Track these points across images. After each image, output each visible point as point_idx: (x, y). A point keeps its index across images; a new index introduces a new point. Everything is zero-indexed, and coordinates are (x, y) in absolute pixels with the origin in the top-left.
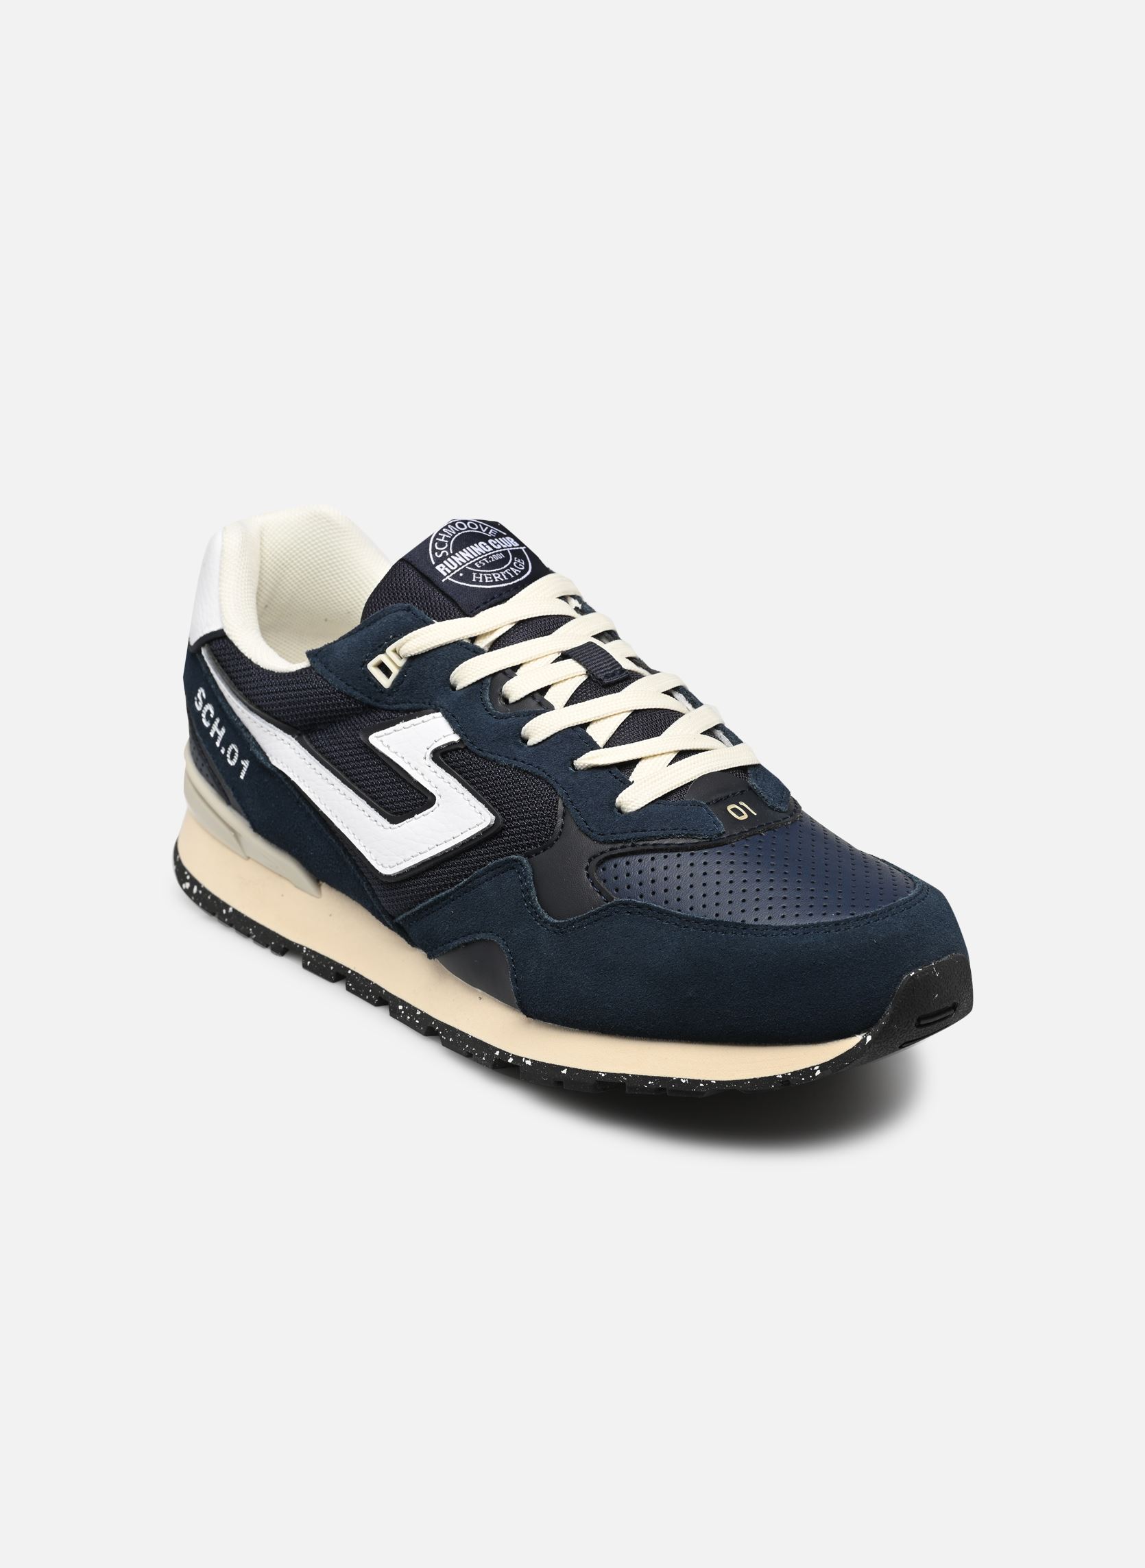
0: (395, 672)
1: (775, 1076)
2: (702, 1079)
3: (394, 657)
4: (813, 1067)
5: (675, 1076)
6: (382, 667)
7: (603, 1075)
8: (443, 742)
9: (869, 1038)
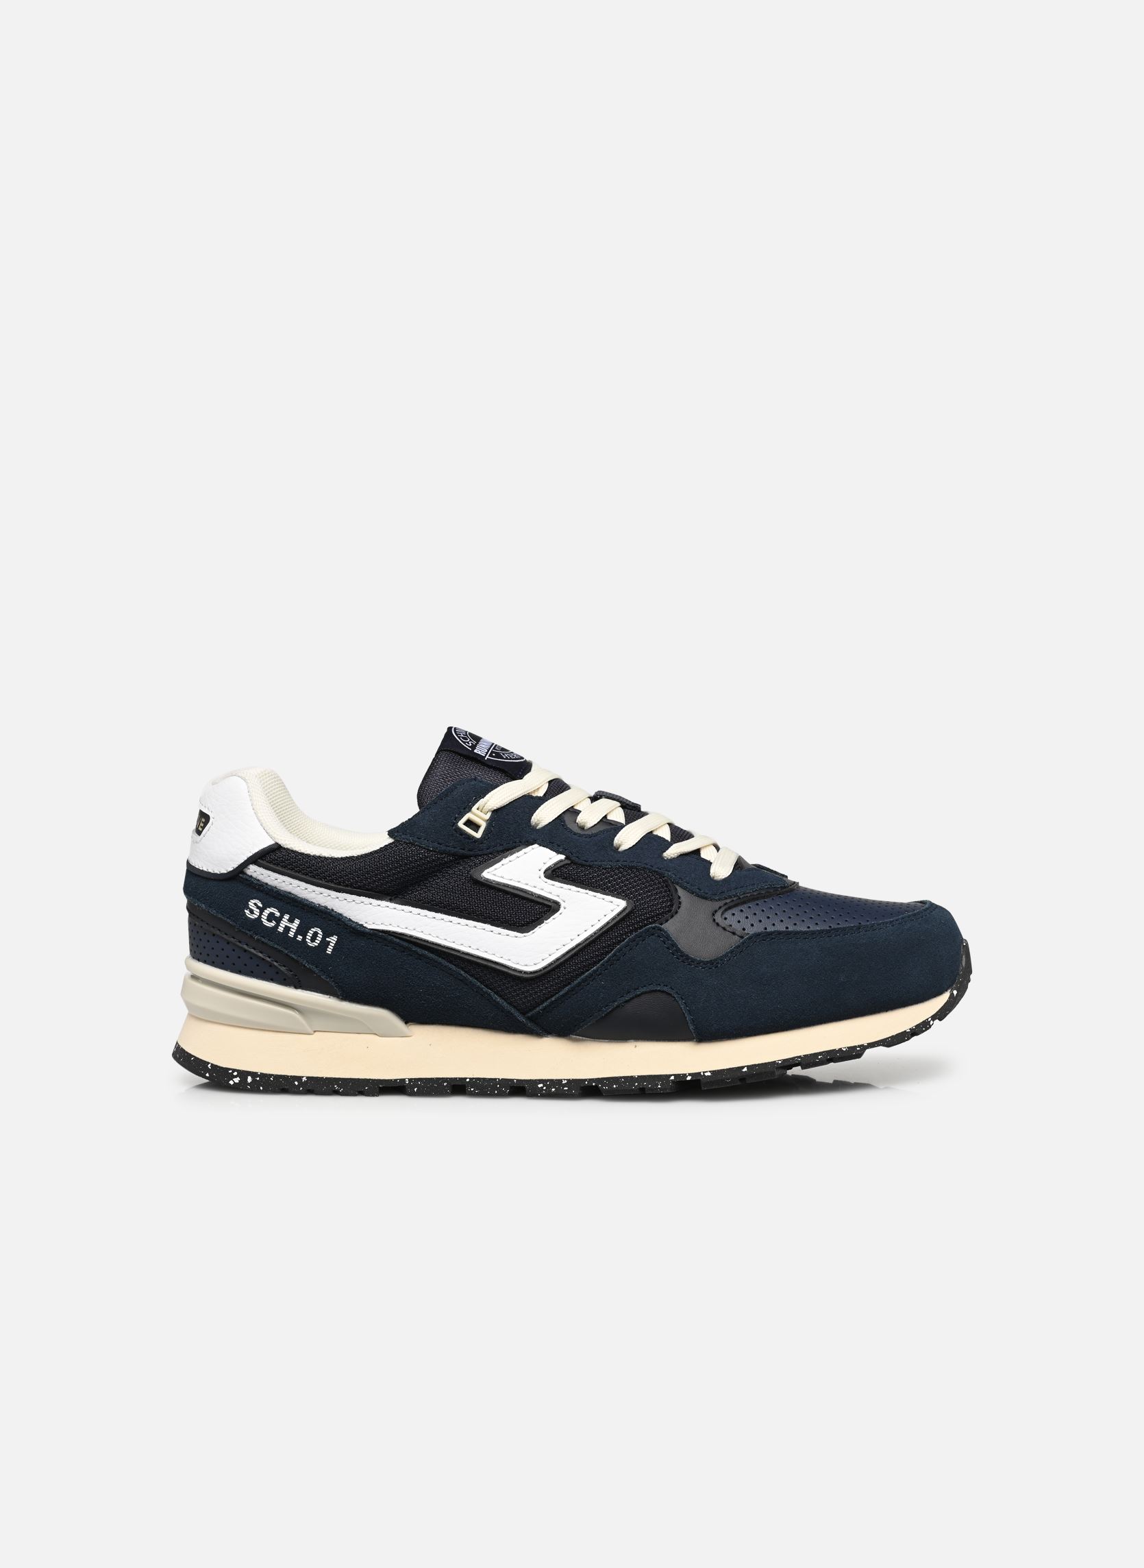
0: (483, 825)
1: (905, 1031)
2: (856, 1044)
3: (481, 813)
4: (927, 1019)
5: (837, 1047)
6: (469, 823)
7: (780, 1062)
8: (550, 863)
9: (955, 992)
